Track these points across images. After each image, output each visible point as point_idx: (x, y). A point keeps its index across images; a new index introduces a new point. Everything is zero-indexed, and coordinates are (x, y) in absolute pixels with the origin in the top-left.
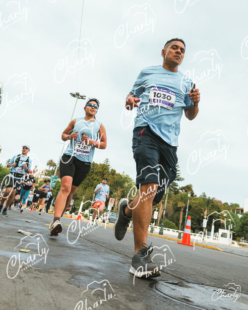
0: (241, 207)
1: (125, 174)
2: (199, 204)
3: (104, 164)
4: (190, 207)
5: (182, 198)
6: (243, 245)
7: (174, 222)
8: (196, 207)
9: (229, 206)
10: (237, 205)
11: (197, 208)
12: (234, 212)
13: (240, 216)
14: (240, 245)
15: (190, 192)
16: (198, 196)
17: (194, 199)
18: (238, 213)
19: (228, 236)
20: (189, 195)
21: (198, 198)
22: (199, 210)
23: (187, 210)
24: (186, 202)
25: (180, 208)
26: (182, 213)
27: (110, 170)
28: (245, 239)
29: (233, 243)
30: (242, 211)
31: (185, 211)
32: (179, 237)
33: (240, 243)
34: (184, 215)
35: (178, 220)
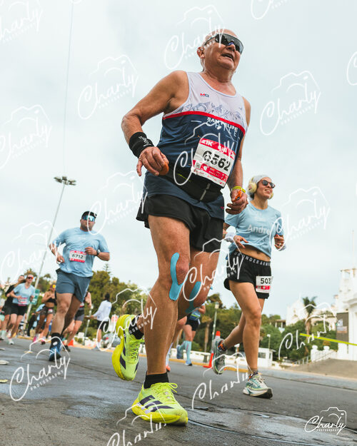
0: (283, 318)
1: (131, 283)
2: (230, 317)
3: (103, 272)
4: (218, 322)
5: (207, 311)
6: (286, 367)
7: (197, 342)
8: (225, 321)
9: (267, 319)
10: (278, 317)
11: (226, 323)
12: (274, 326)
13: (282, 330)
14: (282, 366)
15: (217, 302)
16: (228, 308)
17: (223, 312)
18: (279, 326)
19: (267, 356)
20: (217, 306)
21: (227, 310)
22: (229, 325)
23: (214, 326)
24: (212, 316)
25: (205, 324)
26: (207, 331)
27: (111, 279)
28: (288, 358)
29: (273, 365)
30: (284, 323)
31: (211, 328)
32: (205, 360)
33: (283, 364)
34: (211, 332)
35: (203, 339)
